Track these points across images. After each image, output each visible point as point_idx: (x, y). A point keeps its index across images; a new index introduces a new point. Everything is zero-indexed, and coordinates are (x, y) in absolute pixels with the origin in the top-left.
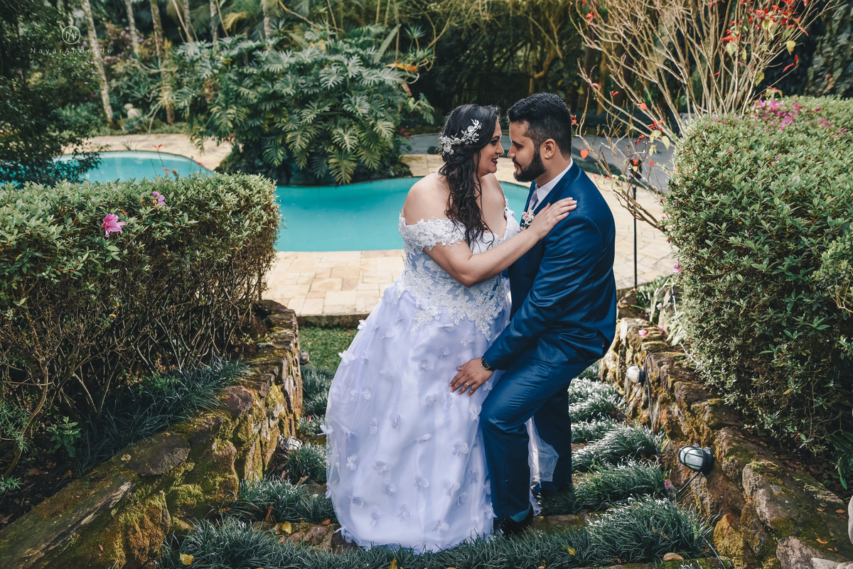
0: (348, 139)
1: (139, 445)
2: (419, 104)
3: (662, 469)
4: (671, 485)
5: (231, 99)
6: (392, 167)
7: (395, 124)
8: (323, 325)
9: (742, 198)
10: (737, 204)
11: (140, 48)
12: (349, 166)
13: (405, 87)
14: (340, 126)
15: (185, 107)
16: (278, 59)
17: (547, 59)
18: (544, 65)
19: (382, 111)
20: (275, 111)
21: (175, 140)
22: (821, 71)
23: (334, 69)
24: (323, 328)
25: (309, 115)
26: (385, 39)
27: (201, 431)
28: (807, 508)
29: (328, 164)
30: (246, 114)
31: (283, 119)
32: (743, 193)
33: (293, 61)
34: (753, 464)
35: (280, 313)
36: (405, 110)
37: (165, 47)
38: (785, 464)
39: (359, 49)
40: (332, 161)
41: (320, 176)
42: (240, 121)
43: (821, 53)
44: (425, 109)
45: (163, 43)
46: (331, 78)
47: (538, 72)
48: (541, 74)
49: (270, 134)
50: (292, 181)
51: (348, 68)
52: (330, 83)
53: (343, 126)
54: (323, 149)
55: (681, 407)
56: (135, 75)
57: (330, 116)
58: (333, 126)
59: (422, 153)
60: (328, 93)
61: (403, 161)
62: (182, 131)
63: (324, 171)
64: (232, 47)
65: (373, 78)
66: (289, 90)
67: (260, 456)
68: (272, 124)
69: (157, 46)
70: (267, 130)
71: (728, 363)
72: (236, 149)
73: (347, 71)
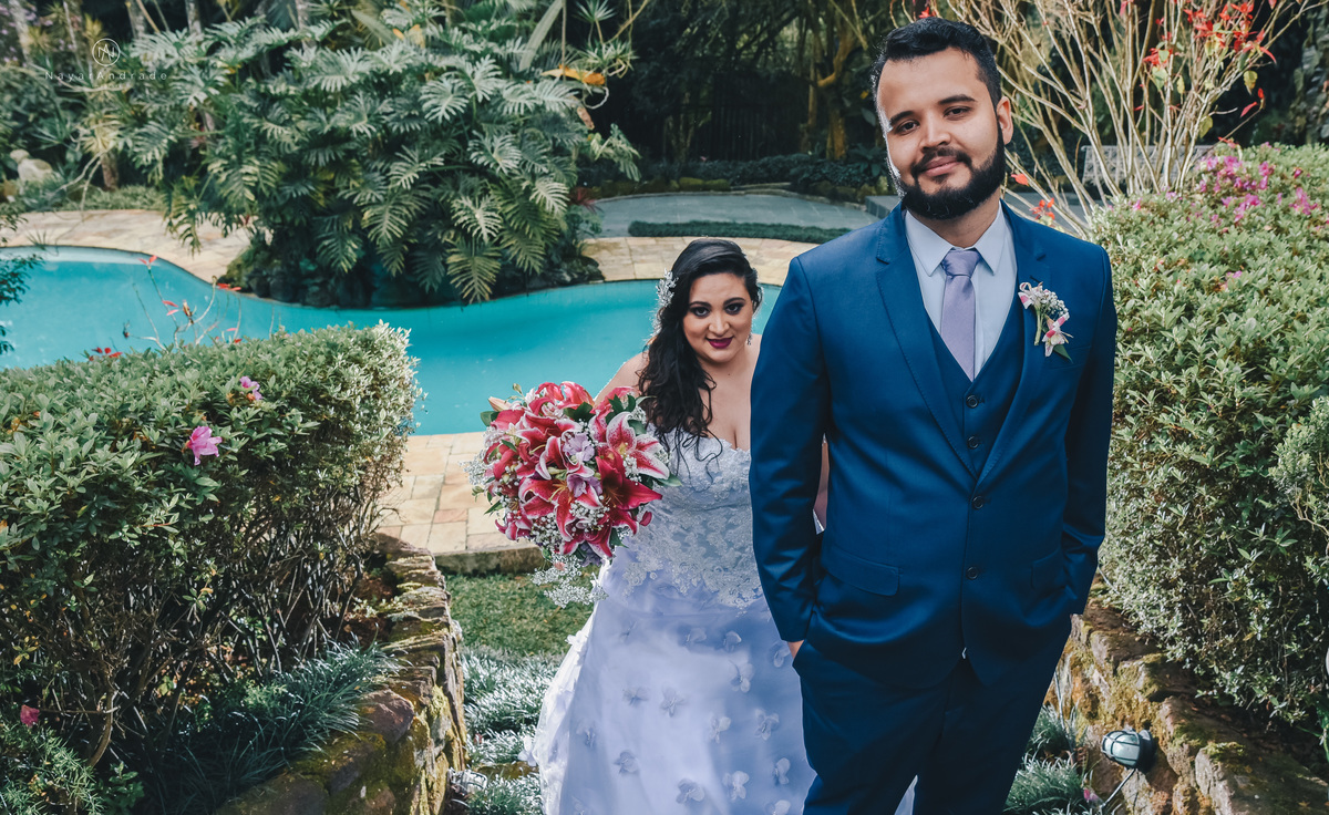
0: (482, 217)
1: (246, 799)
2: (610, 145)
3: (1079, 771)
4: (1092, 795)
5: (248, 145)
6: (565, 266)
7: (568, 185)
8: (469, 570)
9: (1175, 352)
10: (1168, 362)
11: (31, 33)
12: (485, 267)
13: (582, 113)
14: (465, 193)
15: (154, 161)
16: (337, 68)
17: (840, 50)
18: (835, 62)
19: (544, 162)
20: (338, 166)
21: (123, 221)
22: (1317, 74)
23: (447, 84)
24: (470, 576)
25: (405, 174)
26: (537, 20)
27: (344, 768)
28: (1285, 803)
29: (446, 266)
30: (280, 173)
31: (352, 182)
32: (1176, 345)
33: (365, 68)
34: (1211, 747)
35: (406, 555)
36: (584, 159)
37: (87, 34)
38: (1257, 745)
39: (491, 44)
40: (453, 259)
41: (431, 288)
42: (269, 188)
43: (1314, 43)
44: (621, 155)
45: (84, 26)
46: (442, 101)
47: (824, 76)
48: (831, 78)
49: (328, 211)
50: (375, 298)
51: (474, 81)
52: (441, 113)
53: (470, 192)
54: (434, 237)
55: (1101, 671)
56: (27, 90)
57: (442, 173)
58: (453, 193)
59: (618, 235)
60: (438, 131)
61: (587, 253)
62: (138, 203)
63: (439, 280)
64: (241, 42)
65: (522, 100)
66: (362, 126)
67: (427, 805)
68: (331, 191)
69: (71, 31)
70: (322, 203)
71: (1169, 597)
72: (258, 240)
73: (472, 89)
